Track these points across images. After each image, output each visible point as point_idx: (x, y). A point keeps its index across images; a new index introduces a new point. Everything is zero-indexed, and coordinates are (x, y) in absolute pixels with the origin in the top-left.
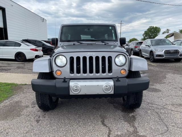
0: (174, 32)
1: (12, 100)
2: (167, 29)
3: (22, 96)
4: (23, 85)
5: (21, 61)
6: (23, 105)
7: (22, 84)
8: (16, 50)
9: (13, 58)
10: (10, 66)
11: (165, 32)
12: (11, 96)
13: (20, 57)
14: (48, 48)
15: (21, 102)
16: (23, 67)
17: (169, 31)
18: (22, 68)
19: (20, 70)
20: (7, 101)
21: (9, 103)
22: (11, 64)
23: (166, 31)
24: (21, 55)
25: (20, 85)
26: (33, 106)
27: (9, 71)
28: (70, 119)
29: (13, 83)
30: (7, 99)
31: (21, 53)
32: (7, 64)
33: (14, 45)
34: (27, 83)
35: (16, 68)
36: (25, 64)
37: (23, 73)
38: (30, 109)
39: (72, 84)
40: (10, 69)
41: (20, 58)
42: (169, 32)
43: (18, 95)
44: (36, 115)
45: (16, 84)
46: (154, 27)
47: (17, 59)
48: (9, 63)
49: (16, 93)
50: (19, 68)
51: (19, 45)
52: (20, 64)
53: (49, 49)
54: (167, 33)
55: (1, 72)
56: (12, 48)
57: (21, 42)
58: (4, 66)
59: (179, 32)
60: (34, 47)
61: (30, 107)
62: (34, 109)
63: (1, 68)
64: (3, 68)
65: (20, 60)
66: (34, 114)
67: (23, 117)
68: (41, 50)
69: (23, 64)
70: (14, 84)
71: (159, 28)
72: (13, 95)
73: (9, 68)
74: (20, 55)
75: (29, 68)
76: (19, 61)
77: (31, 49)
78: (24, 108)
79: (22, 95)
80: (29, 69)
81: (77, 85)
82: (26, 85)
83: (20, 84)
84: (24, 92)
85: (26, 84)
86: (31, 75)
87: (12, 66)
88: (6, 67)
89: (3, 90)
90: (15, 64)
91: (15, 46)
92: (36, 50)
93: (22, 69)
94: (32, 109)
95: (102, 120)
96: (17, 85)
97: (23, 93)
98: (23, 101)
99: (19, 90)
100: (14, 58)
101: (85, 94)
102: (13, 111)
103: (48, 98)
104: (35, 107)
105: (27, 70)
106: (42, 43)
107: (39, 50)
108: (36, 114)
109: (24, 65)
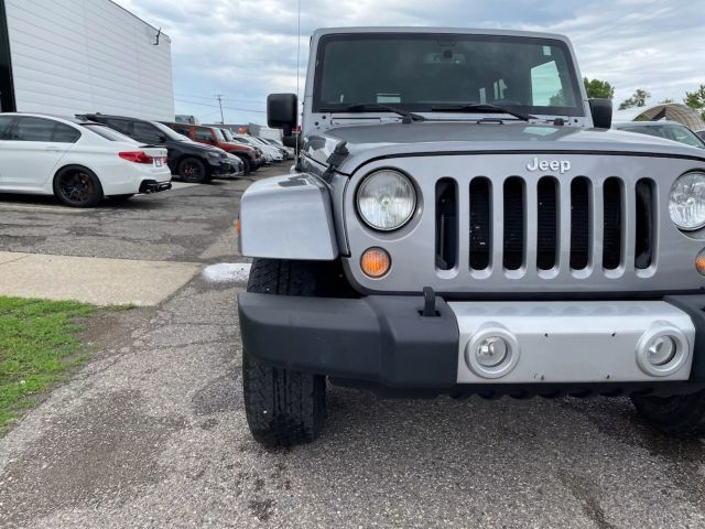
0: (667, 102)
1: (91, 386)
2: (640, 93)
3: (133, 366)
4: (119, 309)
5: (83, 202)
6: (152, 413)
7: (115, 303)
8: (60, 155)
9: (48, 190)
10: (39, 222)
11: (630, 100)
12: (80, 365)
13: (75, 186)
14: (183, 151)
15: (137, 394)
16: (95, 230)
17: (647, 101)
18: (94, 233)
19: (85, 241)
20: (66, 391)
21: (79, 402)
22: (39, 216)
23: (634, 99)
24: (81, 178)
25: (107, 309)
26: (204, 419)
27: (38, 246)
28: (422, 494)
29: (70, 302)
30: (66, 382)
31: (81, 171)
32: (25, 215)
33: (49, 135)
34: (138, 303)
35: (68, 234)
36: (99, 218)
37: (103, 255)
38: (193, 436)
39: (473, 324)
40: (42, 239)
41: (75, 189)
42: (645, 103)
43: (111, 360)
44: (238, 470)
45: (87, 305)
46: (590, 81)
47: (63, 194)
48: (34, 213)
49: (95, 349)
50: (78, 232)
51: (72, 135)
52: (79, 218)
53: (186, 156)
54: (639, 106)
55: (3, 249)
56: (43, 148)
57: (80, 122)
58: (11, 221)
59: (682, 103)
60: (133, 145)
61: (191, 428)
62: (217, 438)
63: (2, 232)
64: (12, 232)
65: (73, 198)
66: (229, 467)
67: (173, 481)
68: (162, 160)
69: (90, 215)
70: (79, 306)
71: (608, 87)
72: (89, 360)
73: (36, 232)
74: (76, 177)
75: (123, 235)
76: (74, 202)
77: (123, 155)
78: (162, 431)
79: (133, 359)
80: (124, 239)
81: (505, 331)
82: (133, 312)
83: (106, 305)
84: (137, 343)
85: (132, 307)
86: (143, 263)
87: (45, 223)
88: (21, 226)
89: (32, 332)
90: (56, 213)
91: (52, 139)
92: (145, 159)
93: (94, 240)
94: (206, 434)
95: (584, 502)
96: (93, 311)
97: (134, 349)
98: (147, 389)
99: (108, 336)
100: (51, 192)
101: (537, 380)
102: (113, 448)
103: (311, 390)
104: (214, 422)
105: (119, 243)
106: (160, 131)
107: (156, 158)
108: (238, 465)
109: (95, 220)
